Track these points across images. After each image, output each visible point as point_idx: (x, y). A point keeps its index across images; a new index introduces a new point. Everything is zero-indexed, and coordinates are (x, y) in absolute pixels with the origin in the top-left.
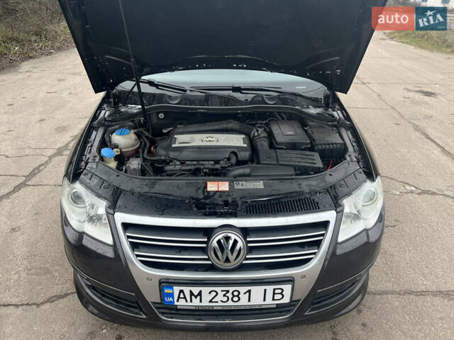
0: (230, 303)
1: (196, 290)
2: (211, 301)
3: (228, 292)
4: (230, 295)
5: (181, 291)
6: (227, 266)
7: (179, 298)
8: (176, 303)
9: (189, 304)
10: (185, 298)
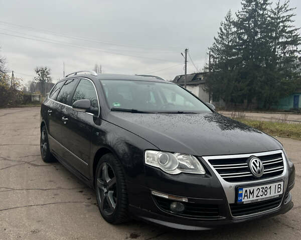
0: (264, 196)
1: (251, 189)
2: (257, 196)
3: (264, 188)
4: (264, 191)
5: (246, 191)
6: (259, 175)
7: (245, 196)
8: (243, 200)
9: (249, 199)
10: (247, 196)
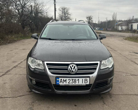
3: (73, 80)
6: (73, 73)
8: (60, 84)
10: (62, 82)
